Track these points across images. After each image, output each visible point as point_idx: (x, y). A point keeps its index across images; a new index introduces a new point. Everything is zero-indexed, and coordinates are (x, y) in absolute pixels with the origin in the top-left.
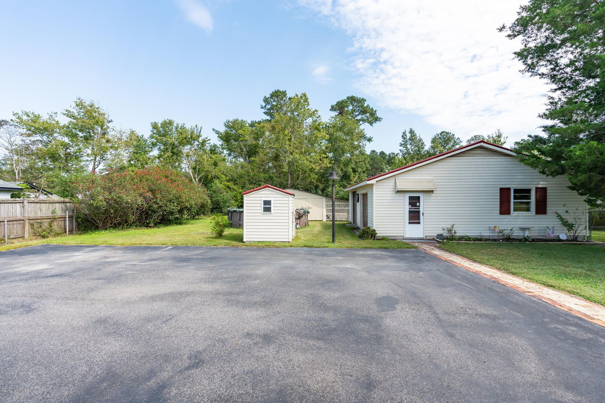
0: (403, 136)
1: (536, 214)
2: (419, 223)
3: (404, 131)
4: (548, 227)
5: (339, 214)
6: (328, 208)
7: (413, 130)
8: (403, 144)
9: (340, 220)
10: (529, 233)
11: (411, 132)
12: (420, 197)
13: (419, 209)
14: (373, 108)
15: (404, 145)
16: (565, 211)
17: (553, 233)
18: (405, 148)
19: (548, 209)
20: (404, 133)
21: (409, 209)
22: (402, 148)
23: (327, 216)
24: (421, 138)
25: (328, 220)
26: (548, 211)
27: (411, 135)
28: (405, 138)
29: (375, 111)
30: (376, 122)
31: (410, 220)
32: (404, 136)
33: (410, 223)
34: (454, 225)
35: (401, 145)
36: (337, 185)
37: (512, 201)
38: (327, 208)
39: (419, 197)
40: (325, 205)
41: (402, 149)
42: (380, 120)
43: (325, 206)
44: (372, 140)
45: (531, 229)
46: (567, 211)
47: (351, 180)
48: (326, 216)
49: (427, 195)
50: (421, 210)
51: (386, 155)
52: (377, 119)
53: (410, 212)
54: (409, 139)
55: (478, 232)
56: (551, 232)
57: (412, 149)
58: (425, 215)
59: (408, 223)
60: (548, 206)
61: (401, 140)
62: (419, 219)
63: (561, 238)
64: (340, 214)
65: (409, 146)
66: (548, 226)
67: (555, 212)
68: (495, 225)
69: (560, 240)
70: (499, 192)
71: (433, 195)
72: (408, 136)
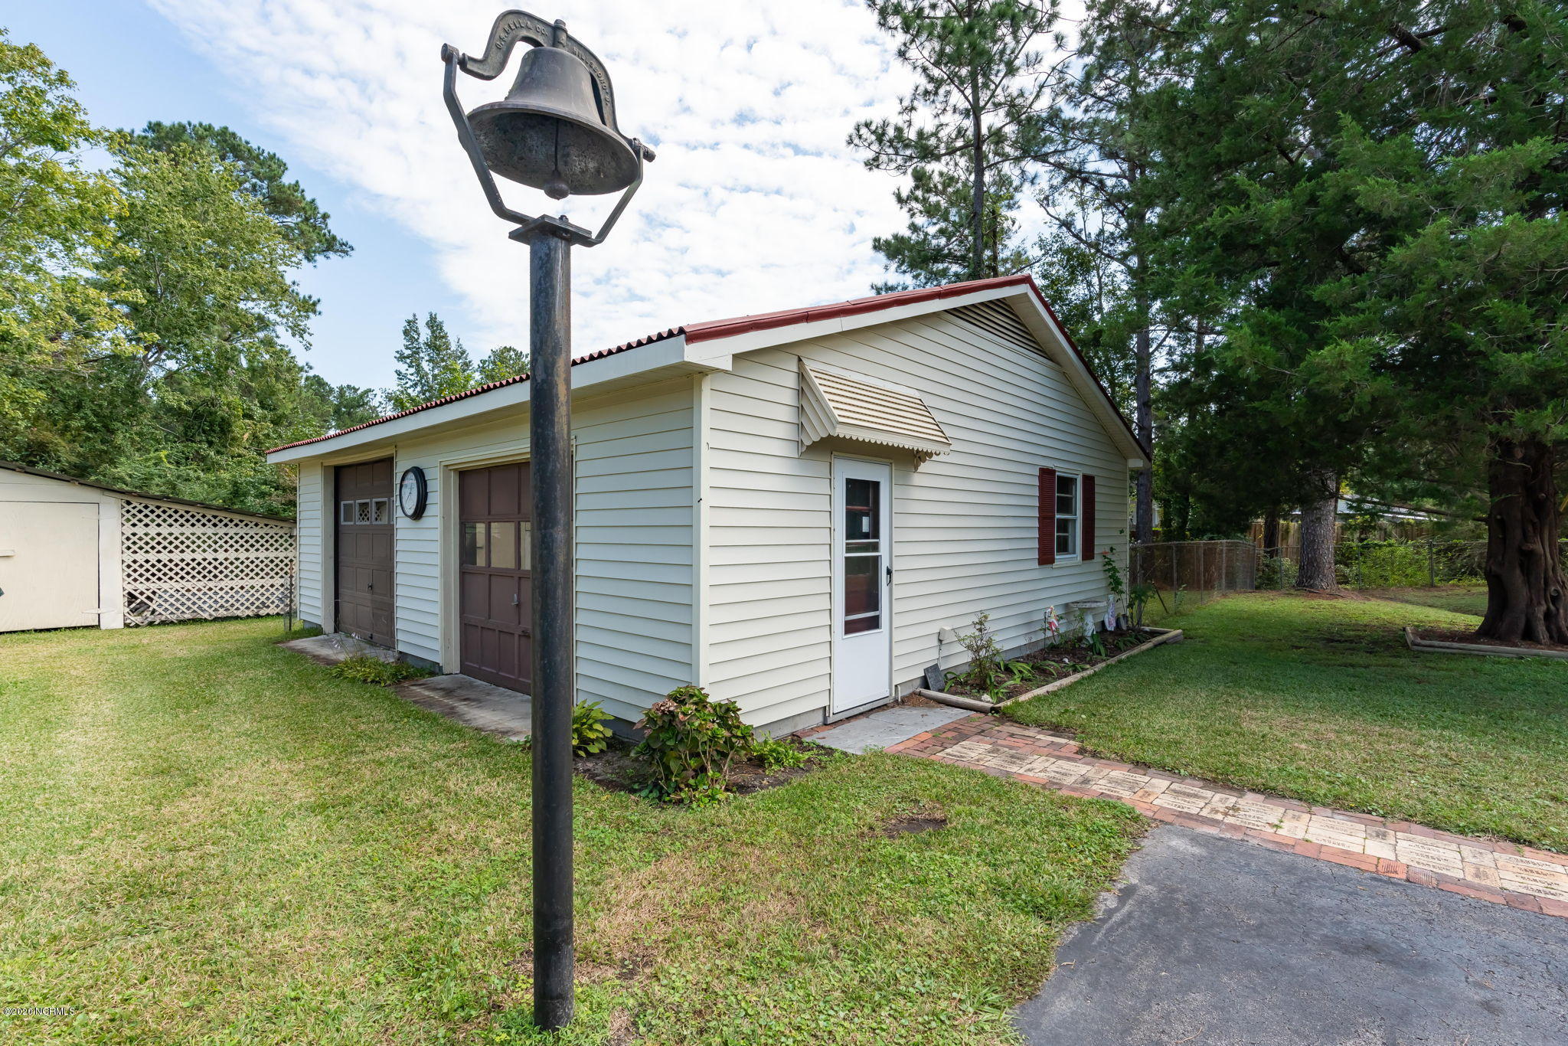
0: (406, 333)
1: (1084, 557)
2: (876, 623)
3: (411, 318)
5: (211, 584)
6: (141, 557)
7: (439, 319)
8: (408, 357)
9: (222, 613)
11: (434, 324)
13: (875, 547)
14: (318, 203)
15: (410, 357)
18: (412, 370)
20: (409, 322)
21: (848, 550)
22: (403, 367)
23: (132, 597)
24: (464, 347)
25: (136, 619)
27: (433, 332)
28: (412, 340)
29: (325, 217)
30: (331, 254)
31: (848, 611)
32: (410, 330)
35: (401, 358)
36: (165, 452)
38: (129, 557)
40: (119, 538)
41: (404, 372)
42: (346, 253)
43: (118, 547)
44: (318, 308)
47: (234, 439)
48: (121, 601)
51: (331, 390)
52: (331, 245)
53: (850, 568)
54: (426, 344)
57: (435, 377)
58: (896, 578)
59: (843, 626)
61: (400, 343)
62: (877, 604)
64: (222, 584)
65: (426, 366)
72: (425, 334)
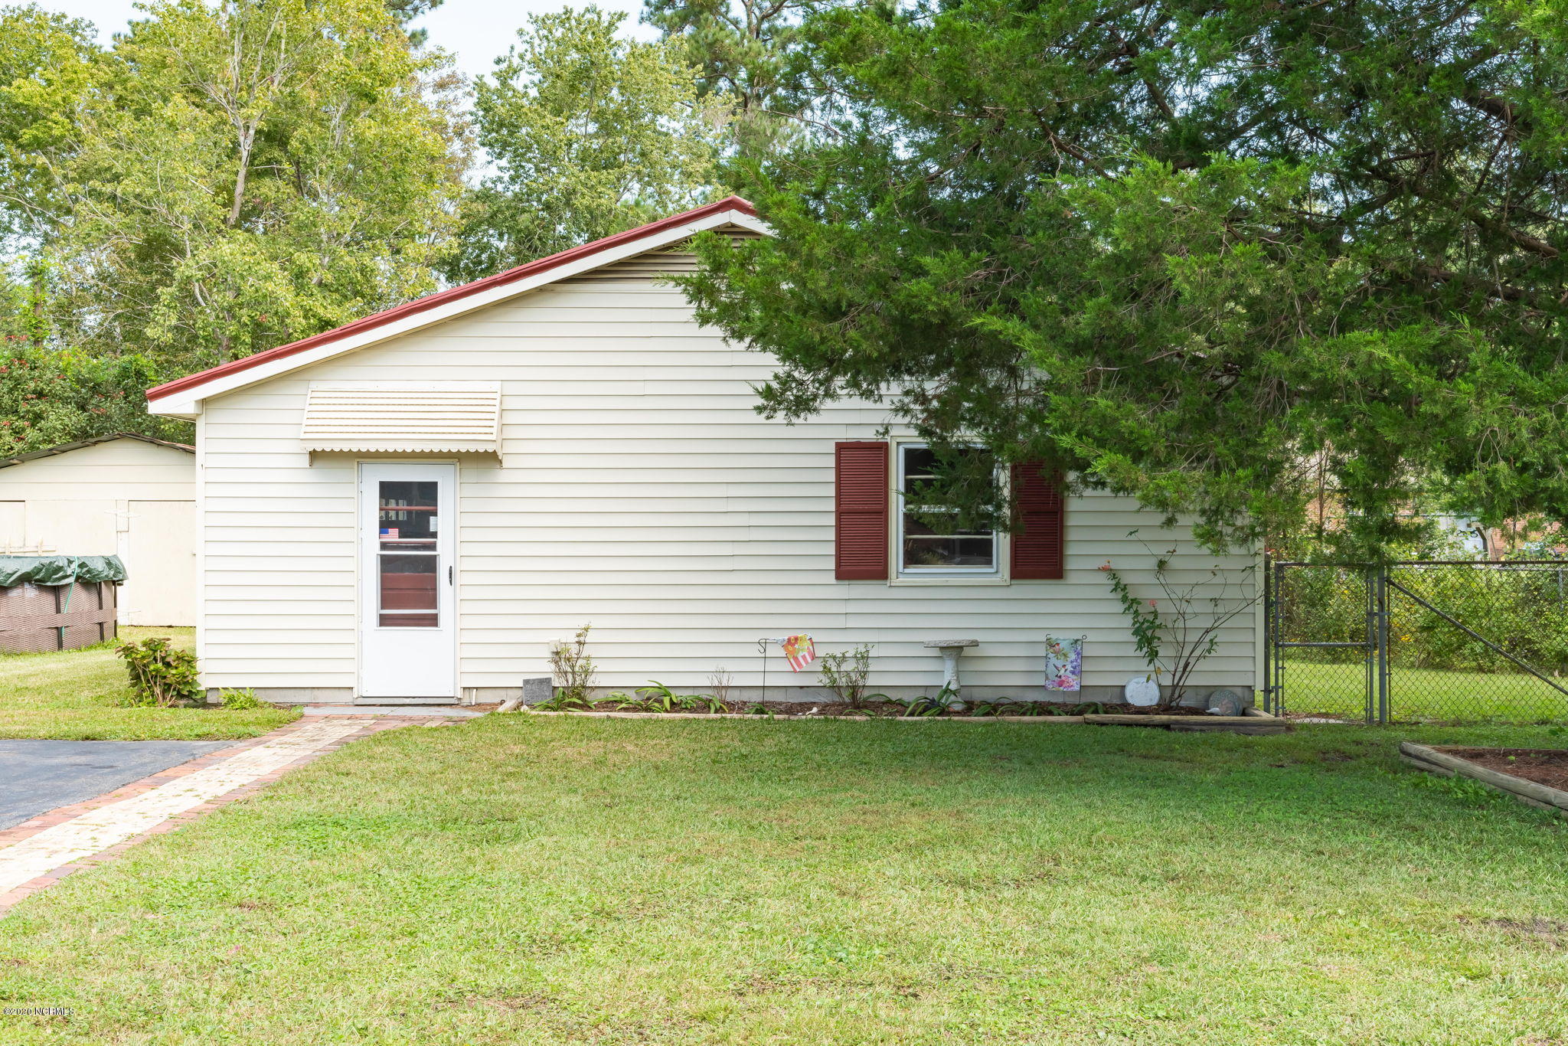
1: (1015, 575)
2: (432, 621)
4: (1051, 644)
10: (958, 673)
12: (435, 484)
13: (433, 547)
16: (1152, 563)
17: (1077, 671)
19: (1071, 550)
21: (384, 546)
26: (1070, 564)
31: (385, 602)
33: (385, 621)
34: (586, 630)
37: (897, 507)
39: (433, 486)
45: (967, 652)
46: (1162, 564)
49: (471, 474)
50: (445, 553)
53: (387, 564)
55: (711, 666)
56: (1069, 668)
58: (458, 578)
59: (375, 620)
60: (1071, 535)
62: (433, 603)
63: (1130, 701)
66: (1054, 636)
67: (1104, 569)
68: (792, 634)
69: (1126, 707)
70: (831, 462)
71: (503, 476)
